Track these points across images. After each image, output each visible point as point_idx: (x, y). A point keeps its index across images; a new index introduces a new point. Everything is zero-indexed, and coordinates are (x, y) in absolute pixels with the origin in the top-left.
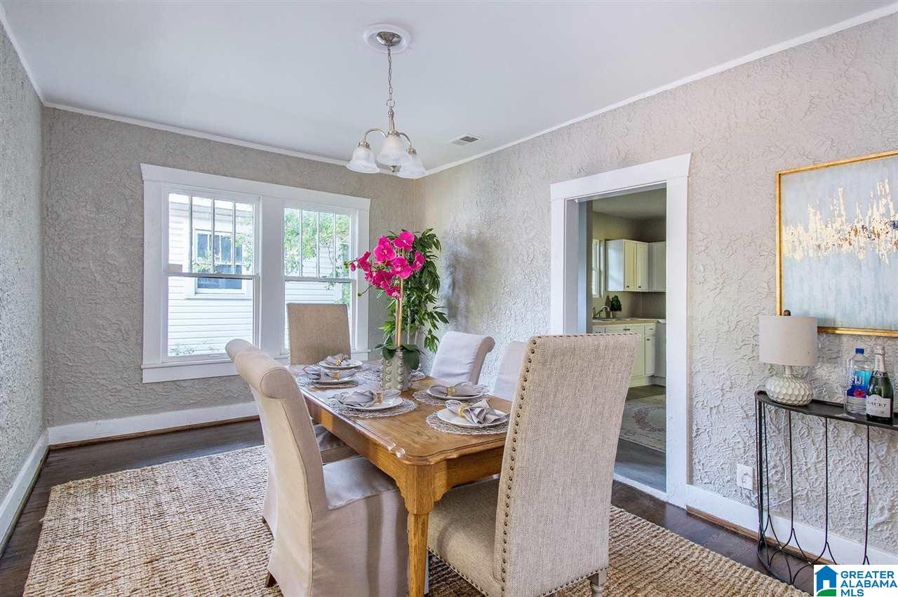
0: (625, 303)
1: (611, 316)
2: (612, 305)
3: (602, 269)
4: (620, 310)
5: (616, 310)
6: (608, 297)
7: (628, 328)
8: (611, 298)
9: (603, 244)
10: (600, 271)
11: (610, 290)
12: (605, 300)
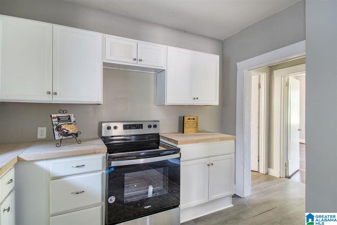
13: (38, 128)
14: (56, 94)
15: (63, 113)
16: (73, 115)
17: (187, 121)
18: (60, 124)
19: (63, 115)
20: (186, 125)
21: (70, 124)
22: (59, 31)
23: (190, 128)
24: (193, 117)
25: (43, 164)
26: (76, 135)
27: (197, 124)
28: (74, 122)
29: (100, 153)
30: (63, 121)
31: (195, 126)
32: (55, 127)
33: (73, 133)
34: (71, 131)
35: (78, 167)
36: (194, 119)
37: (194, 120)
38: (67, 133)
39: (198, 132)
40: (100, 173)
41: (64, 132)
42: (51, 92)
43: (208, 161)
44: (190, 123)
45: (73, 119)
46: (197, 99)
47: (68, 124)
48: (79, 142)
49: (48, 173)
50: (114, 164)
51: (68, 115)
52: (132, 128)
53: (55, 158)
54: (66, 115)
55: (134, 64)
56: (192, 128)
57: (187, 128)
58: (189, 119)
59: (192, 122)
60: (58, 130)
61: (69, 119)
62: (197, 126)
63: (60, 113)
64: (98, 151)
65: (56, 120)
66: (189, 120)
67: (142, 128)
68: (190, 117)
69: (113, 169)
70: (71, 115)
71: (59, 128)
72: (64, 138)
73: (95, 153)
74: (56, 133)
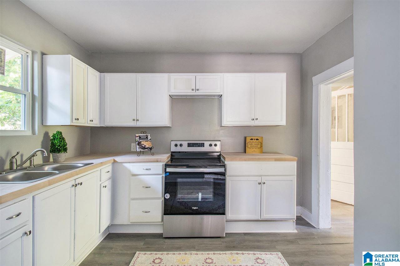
0: (71, 142)
1: (51, 160)
2: (53, 145)
3: (37, 93)
4: (65, 150)
5: (59, 151)
6: (46, 134)
7: (78, 181)
8: (51, 135)
9: (38, 57)
10: (33, 96)
11: (49, 124)
12: (41, 138)
13: (132, 144)
14: (138, 121)
15: (144, 133)
16: (149, 135)
17: (249, 141)
18: (141, 140)
19: (143, 135)
20: (249, 145)
21: (147, 141)
22: (140, 77)
23: (253, 148)
24: (256, 138)
25: (127, 165)
26: (151, 149)
27: (261, 145)
28: (150, 140)
29: (160, 162)
30: (142, 139)
31: (259, 146)
32: (137, 143)
33: (148, 148)
34: (147, 146)
35: (147, 169)
36: (257, 139)
37: (258, 141)
38: (144, 147)
39: (262, 152)
40: (161, 176)
41: (142, 146)
42: (136, 119)
43: (259, 179)
44: (253, 143)
45: (149, 138)
46: (257, 120)
47: (146, 141)
48: (153, 154)
49: (130, 171)
50: (169, 170)
51: (146, 135)
52: (195, 146)
53: (134, 162)
54: (145, 135)
55: (194, 93)
56: (256, 148)
57: (250, 148)
58: (252, 139)
59: (256, 142)
60: (139, 145)
61: (147, 137)
62: (261, 146)
63: (141, 133)
64: (159, 160)
65: (138, 138)
66: (251, 141)
67: (204, 147)
68: (253, 138)
69: (168, 174)
70: (148, 135)
71: (139, 144)
72: (142, 150)
73: (157, 161)
74: (138, 146)
